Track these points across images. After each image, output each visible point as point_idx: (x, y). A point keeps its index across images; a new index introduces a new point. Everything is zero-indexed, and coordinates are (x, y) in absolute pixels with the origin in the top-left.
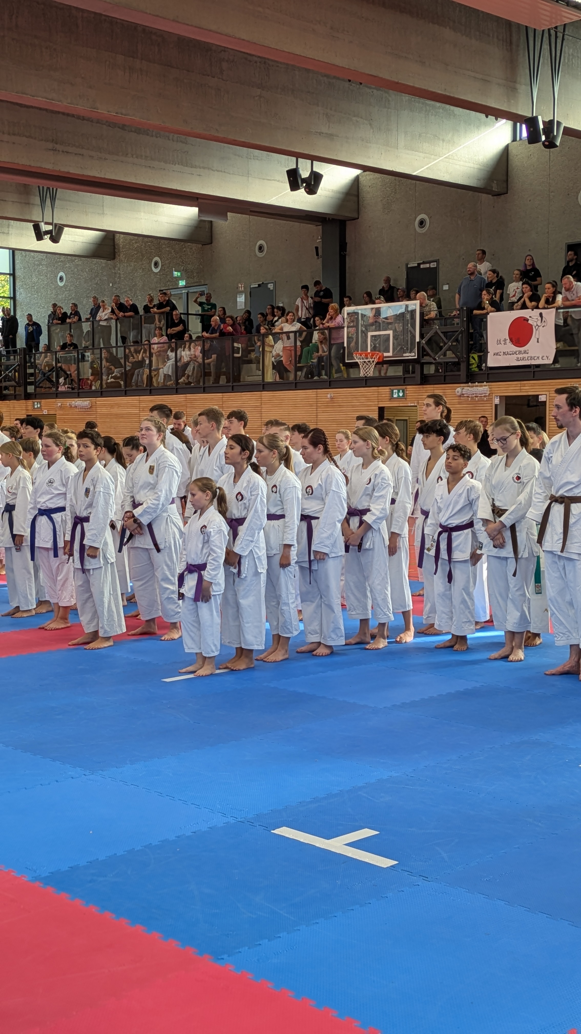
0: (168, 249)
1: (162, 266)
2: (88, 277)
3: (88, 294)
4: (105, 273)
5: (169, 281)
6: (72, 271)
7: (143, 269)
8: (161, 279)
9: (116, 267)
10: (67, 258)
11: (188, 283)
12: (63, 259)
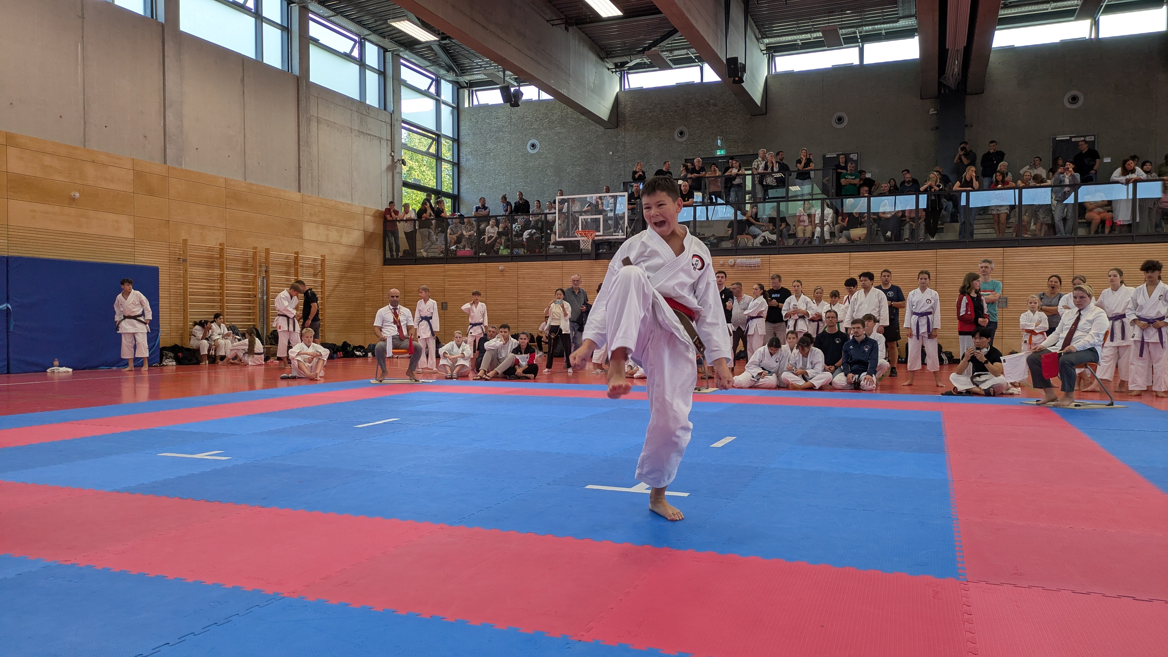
0: (699, 119)
1: (691, 135)
2: (575, 145)
4: (601, 141)
5: (701, 150)
6: (549, 138)
7: (661, 138)
8: (688, 148)
9: (619, 135)
10: (543, 125)
11: (729, 152)
12: (536, 127)
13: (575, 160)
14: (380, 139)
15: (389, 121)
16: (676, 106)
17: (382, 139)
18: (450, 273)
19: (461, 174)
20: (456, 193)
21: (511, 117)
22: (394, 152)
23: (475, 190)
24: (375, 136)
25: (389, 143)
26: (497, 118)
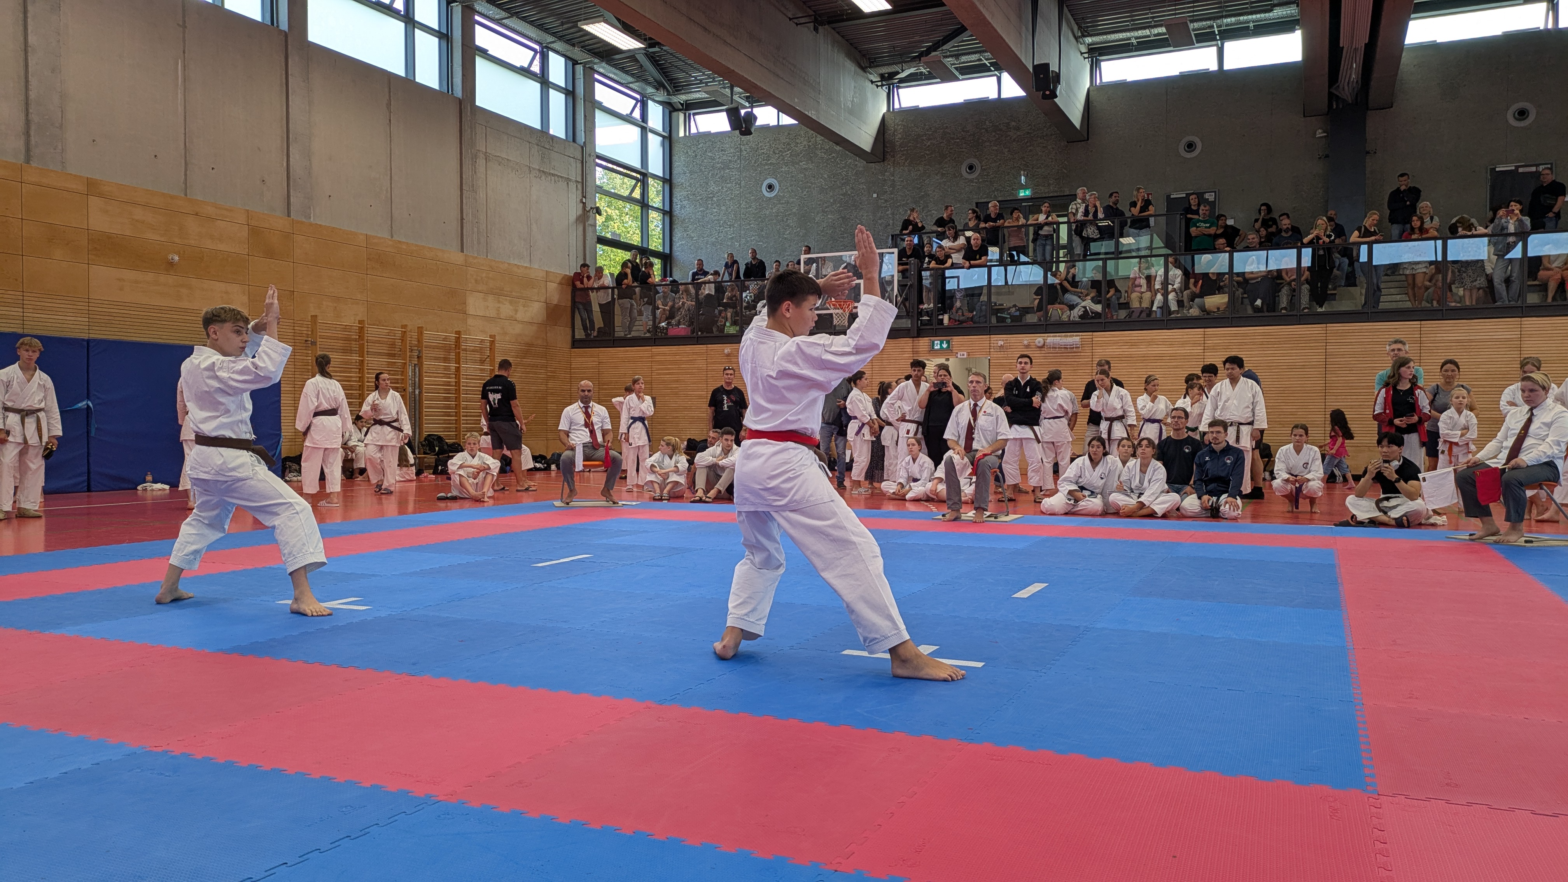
0: (995, 148)
1: (984, 170)
2: (826, 185)
3: (826, 207)
4: (862, 180)
5: (997, 190)
6: (792, 177)
7: (943, 174)
8: (979, 187)
9: (886, 171)
10: (783, 159)
11: (1037, 193)
12: (774, 161)
13: (825, 205)
14: (568, 180)
15: (580, 157)
16: (963, 131)
17: (571, 180)
18: (658, 358)
19: (675, 226)
20: (667, 251)
21: (741, 151)
22: (585, 197)
23: (692, 248)
24: (561, 177)
25: (580, 186)
26: (722, 150)
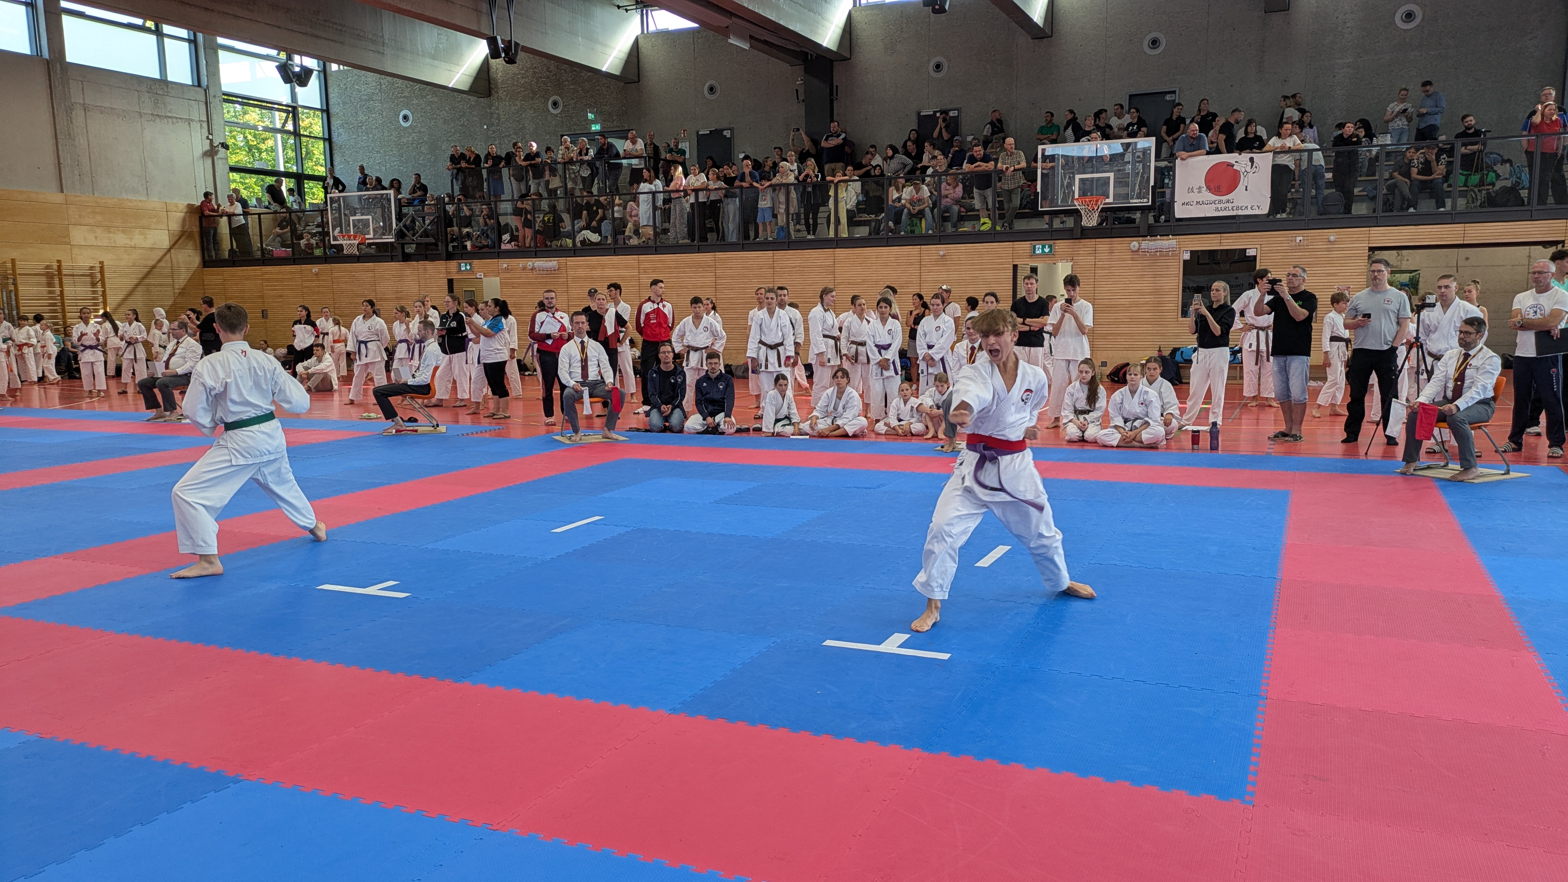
0: (572, 87)
1: (564, 106)
2: (448, 116)
3: (450, 137)
4: (475, 113)
5: (575, 124)
6: (422, 109)
7: (535, 109)
8: (562, 122)
9: (492, 105)
10: (414, 93)
12: (407, 94)
14: (188, 120)
15: (205, 98)
16: (548, 71)
17: (192, 120)
18: (264, 277)
19: (334, 152)
21: (381, 83)
22: (212, 135)
23: (349, 171)
24: (180, 118)
25: (205, 124)
26: (366, 84)
